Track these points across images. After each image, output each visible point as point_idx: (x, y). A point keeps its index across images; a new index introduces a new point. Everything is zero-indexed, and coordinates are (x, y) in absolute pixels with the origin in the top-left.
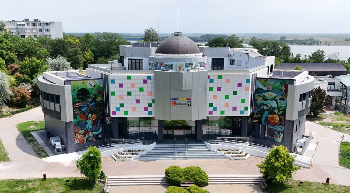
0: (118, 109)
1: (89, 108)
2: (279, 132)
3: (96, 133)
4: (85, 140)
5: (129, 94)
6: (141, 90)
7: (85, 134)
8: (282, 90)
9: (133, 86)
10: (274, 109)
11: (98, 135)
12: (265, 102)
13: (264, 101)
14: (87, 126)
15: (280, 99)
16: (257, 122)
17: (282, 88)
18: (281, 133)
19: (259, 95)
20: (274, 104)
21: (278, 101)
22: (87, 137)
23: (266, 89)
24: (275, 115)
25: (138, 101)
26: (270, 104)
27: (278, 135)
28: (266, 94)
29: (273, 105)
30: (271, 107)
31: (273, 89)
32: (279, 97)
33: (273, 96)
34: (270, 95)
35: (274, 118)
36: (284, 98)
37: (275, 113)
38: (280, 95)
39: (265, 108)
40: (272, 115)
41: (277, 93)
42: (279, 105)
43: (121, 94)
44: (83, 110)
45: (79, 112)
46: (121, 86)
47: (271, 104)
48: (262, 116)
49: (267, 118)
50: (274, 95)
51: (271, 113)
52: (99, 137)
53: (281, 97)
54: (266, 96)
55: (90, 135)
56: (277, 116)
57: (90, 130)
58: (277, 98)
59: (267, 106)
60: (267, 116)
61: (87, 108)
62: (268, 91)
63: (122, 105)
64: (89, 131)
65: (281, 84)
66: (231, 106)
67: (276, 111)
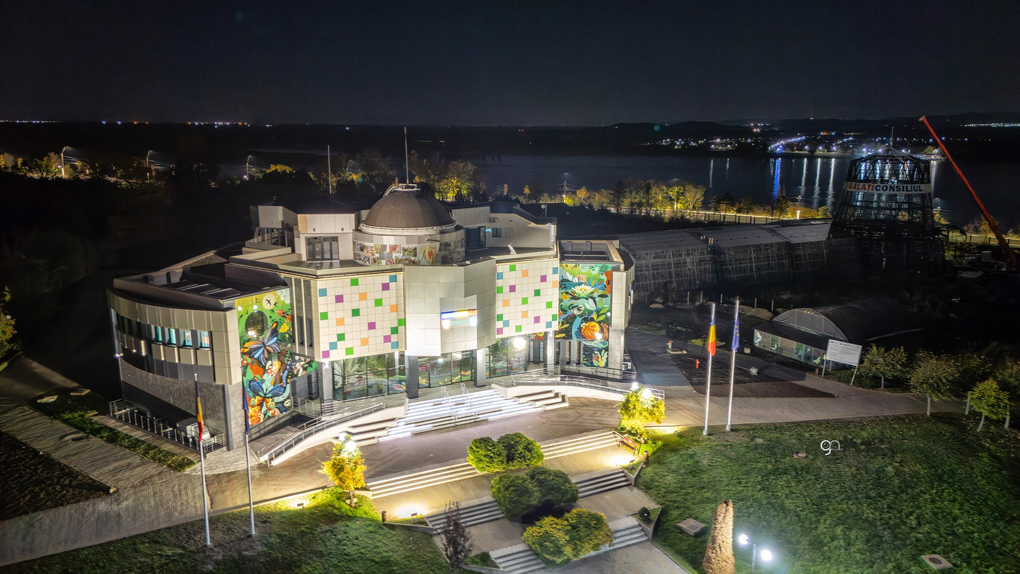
0: (333, 346)
1: (267, 350)
2: (600, 351)
3: (280, 399)
4: (262, 416)
5: (356, 313)
6: (378, 303)
7: (261, 405)
8: (603, 280)
9: (363, 297)
10: (591, 312)
11: (282, 402)
12: (575, 302)
13: (573, 301)
14: (264, 386)
15: (599, 296)
16: (564, 338)
17: (602, 278)
18: (604, 351)
19: (564, 291)
20: (590, 305)
21: (597, 299)
22: (264, 409)
23: (576, 280)
24: (593, 323)
25: (372, 326)
26: (584, 305)
27: (599, 355)
28: (577, 290)
29: (588, 307)
30: (586, 310)
31: (588, 279)
32: (598, 292)
33: (589, 292)
34: (583, 290)
35: (592, 328)
36: (606, 293)
37: (592, 319)
38: (600, 289)
39: (576, 312)
40: (588, 324)
41: (595, 286)
42: (599, 306)
43: (340, 315)
44: (256, 356)
45: (249, 360)
46: (339, 299)
47: (586, 304)
48: (571, 325)
49: (580, 328)
50: (589, 289)
51: (586, 320)
52: (286, 405)
53: (601, 292)
54: (577, 292)
56: (597, 325)
57: (270, 395)
58: (595, 295)
59: (579, 310)
60: (580, 326)
61: (264, 351)
62: (580, 284)
63: (341, 337)
64: (267, 396)
65: (600, 271)
66: (532, 315)
67: (594, 316)
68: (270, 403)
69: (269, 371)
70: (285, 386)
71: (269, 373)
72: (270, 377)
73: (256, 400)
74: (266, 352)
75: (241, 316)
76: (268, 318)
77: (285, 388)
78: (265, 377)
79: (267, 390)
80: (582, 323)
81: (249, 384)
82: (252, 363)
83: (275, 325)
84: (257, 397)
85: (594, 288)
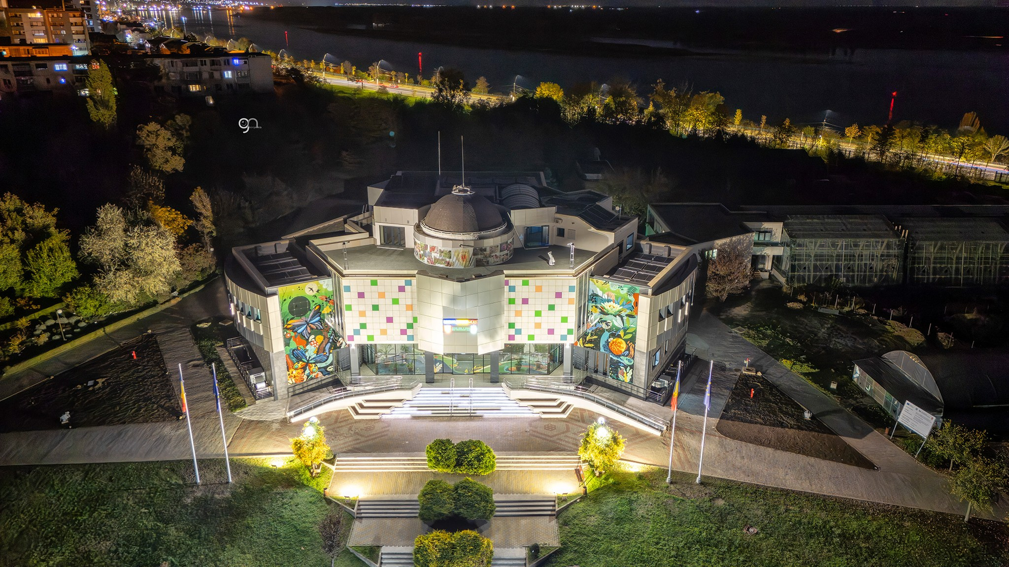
0: (357, 332)
1: (310, 326)
2: (626, 367)
3: (323, 365)
4: (305, 377)
5: (376, 308)
6: (395, 301)
7: (304, 368)
8: (631, 301)
9: (382, 295)
10: (618, 329)
11: (326, 368)
12: (605, 317)
13: (602, 316)
14: (307, 354)
15: (627, 315)
16: (592, 348)
17: (630, 299)
18: (629, 368)
19: (594, 304)
20: (618, 323)
21: (625, 318)
22: (307, 372)
23: (605, 297)
24: (620, 340)
25: (390, 320)
26: (613, 322)
27: (624, 371)
28: (606, 305)
29: (616, 324)
30: (614, 326)
31: (617, 297)
32: (625, 312)
33: (617, 310)
34: (611, 307)
35: (619, 344)
36: (634, 314)
37: (619, 336)
38: (628, 309)
39: (604, 326)
40: (615, 339)
41: (623, 305)
42: (626, 325)
43: (362, 308)
44: (299, 331)
45: (293, 334)
46: (361, 295)
47: (614, 320)
48: (600, 337)
49: (607, 342)
50: (618, 308)
51: (613, 335)
52: (328, 369)
53: (628, 312)
54: (606, 307)
55: (312, 368)
56: (623, 341)
57: (313, 361)
58: (623, 314)
59: (607, 324)
60: (608, 340)
61: (306, 327)
62: (609, 301)
63: (363, 326)
64: (310, 362)
65: (629, 292)
66: (545, 327)
67: (621, 333)
68: (313, 367)
69: (312, 343)
70: (328, 355)
71: (312, 345)
72: (313, 347)
73: (299, 365)
74: (308, 328)
75: (285, 300)
76: (311, 302)
77: (328, 357)
78: (308, 347)
79: (310, 357)
80: (610, 337)
81: (293, 352)
82: (296, 336)
83: (317, 308)
84: (301, 363)
85: (622, 307)
